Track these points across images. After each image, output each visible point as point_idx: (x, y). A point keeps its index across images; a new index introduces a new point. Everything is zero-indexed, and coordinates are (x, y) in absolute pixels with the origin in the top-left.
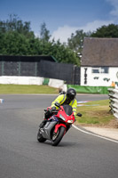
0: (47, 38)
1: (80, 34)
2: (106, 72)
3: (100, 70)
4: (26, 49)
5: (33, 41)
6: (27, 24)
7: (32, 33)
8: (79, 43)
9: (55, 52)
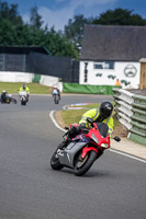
0: (39, 24)
1: (80, 20)
2: (112, 67)
3: (104, 65)
4: (12, 38)
5: (21, 29)
6: (14, 7)
7: (20, 18)
8: (79, 31)
9: (49, 42)
